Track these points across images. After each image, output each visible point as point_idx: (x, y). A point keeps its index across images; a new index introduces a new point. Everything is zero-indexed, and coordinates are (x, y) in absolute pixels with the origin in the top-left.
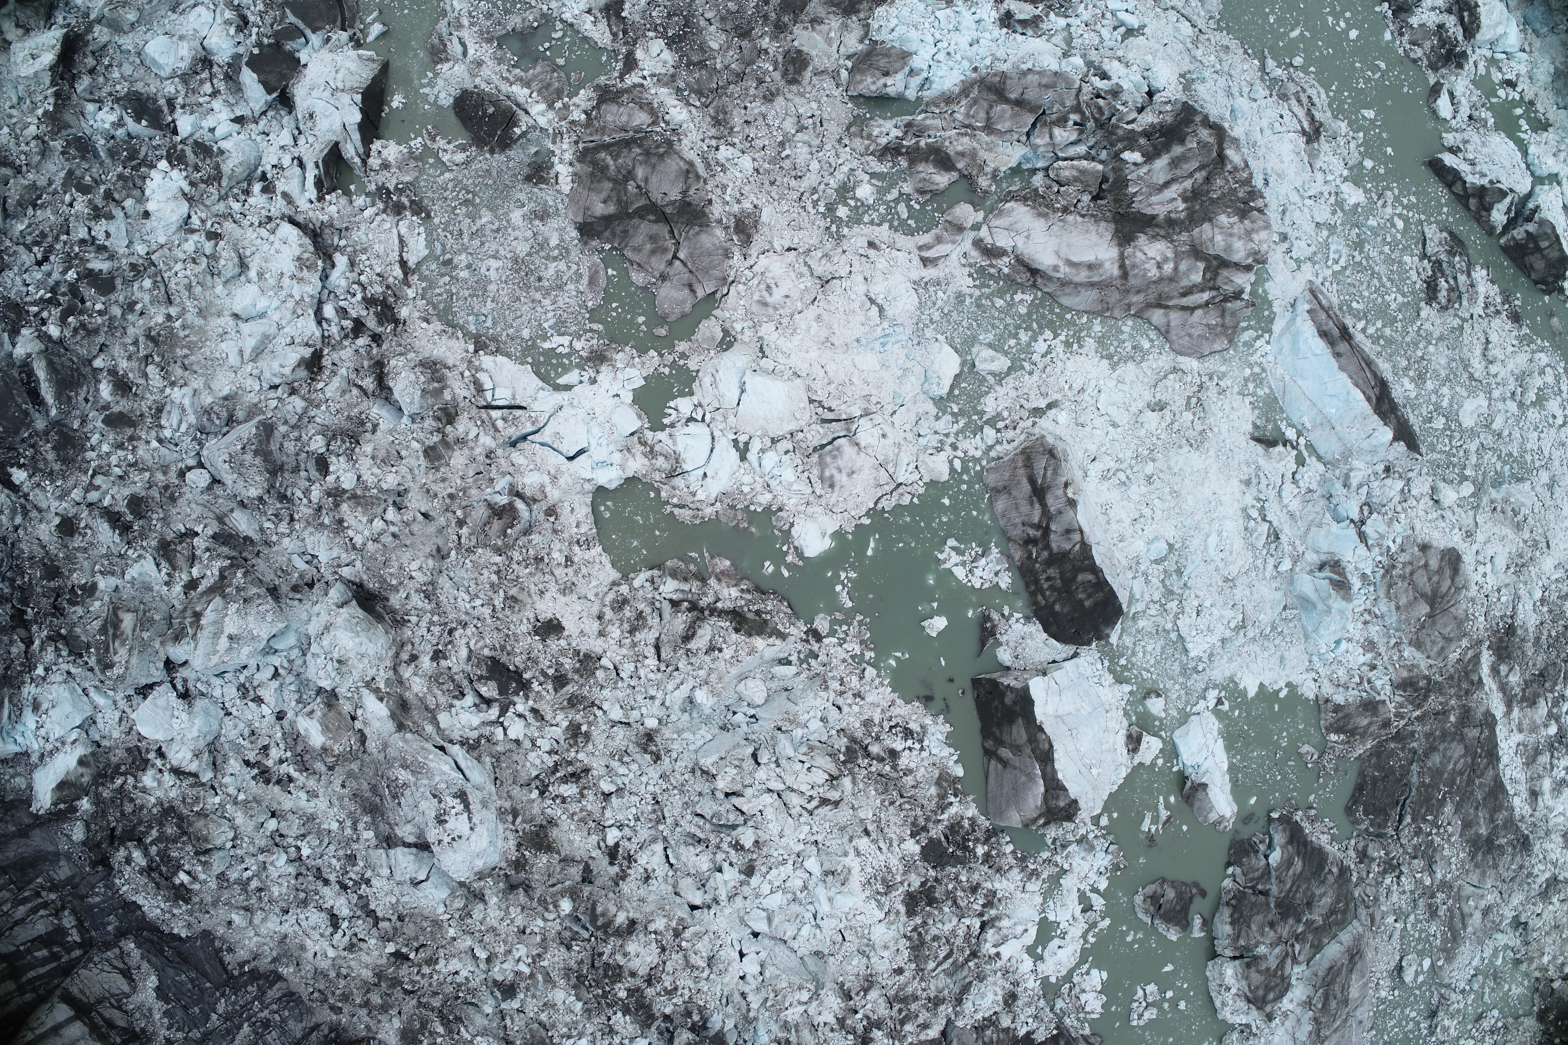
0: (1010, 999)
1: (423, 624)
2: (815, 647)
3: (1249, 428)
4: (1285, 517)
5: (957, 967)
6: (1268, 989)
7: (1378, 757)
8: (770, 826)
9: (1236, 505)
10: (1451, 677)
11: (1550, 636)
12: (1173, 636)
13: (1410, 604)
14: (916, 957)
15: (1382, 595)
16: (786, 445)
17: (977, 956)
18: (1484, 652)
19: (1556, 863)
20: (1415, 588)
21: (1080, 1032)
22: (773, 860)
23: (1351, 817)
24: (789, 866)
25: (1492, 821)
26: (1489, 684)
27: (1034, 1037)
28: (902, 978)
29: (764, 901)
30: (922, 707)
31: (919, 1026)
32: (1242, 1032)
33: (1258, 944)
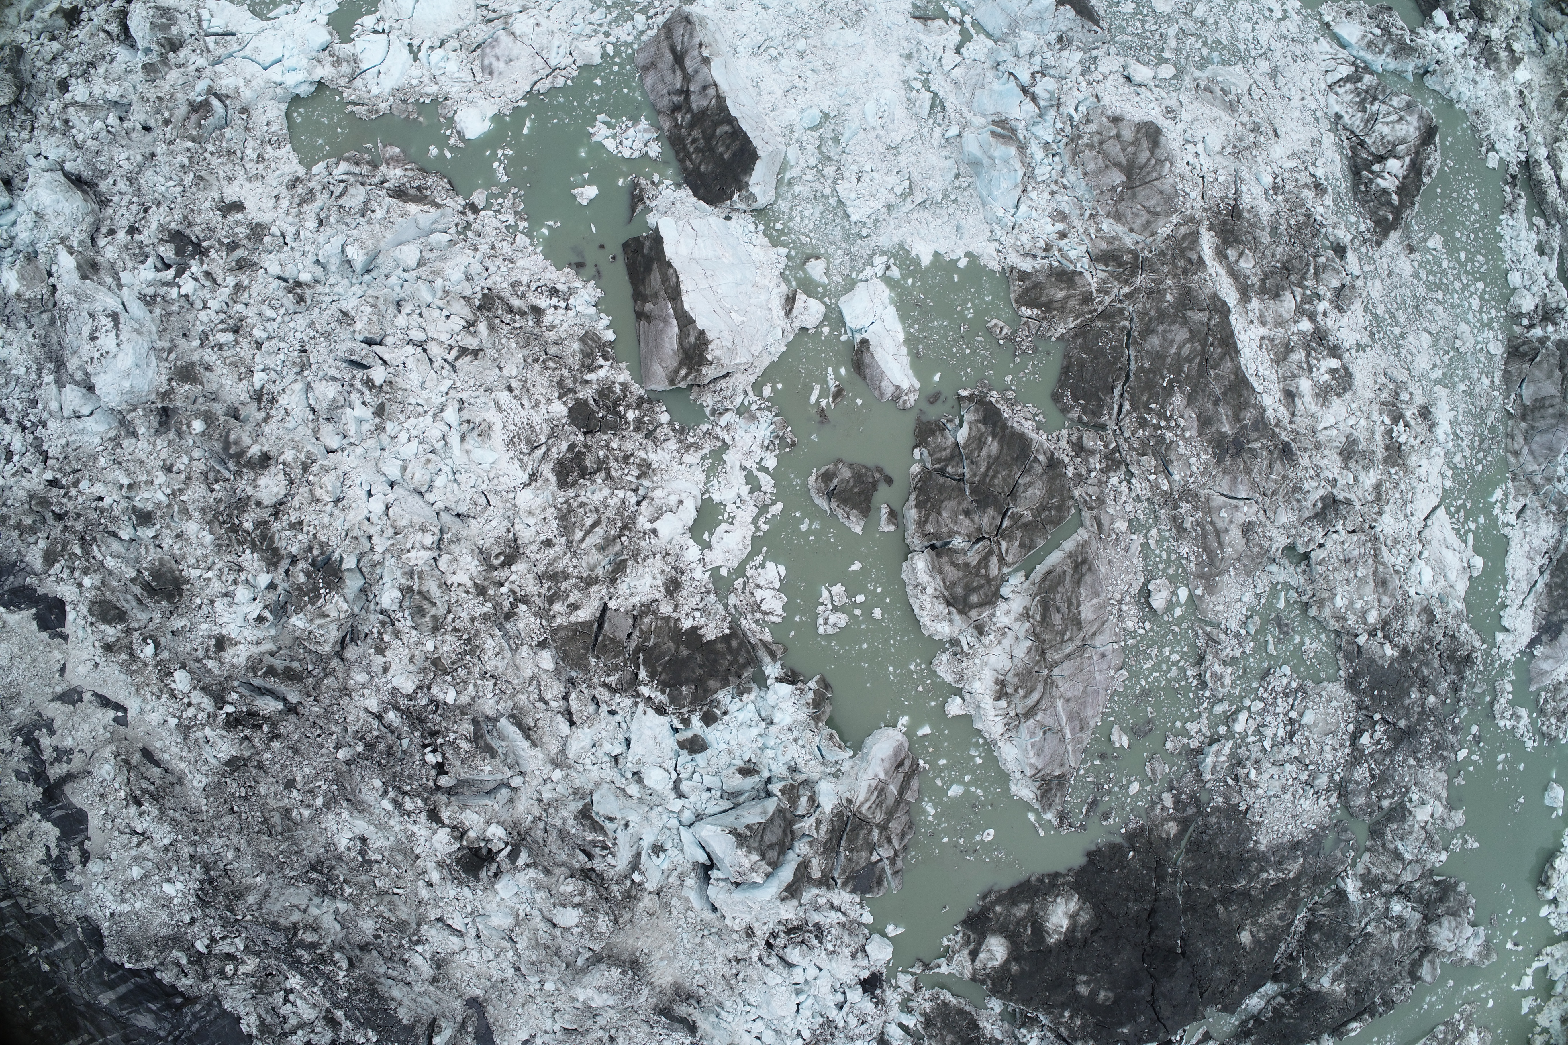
0: (673, 587)
1: (124, 203)
2: (471, 217)
3: (909, 7)
4: (949, 87)
5: (609, 541)
6: (969, 589)
7: (1085, 338)
8: (412, 376)
9: (896, 77)
10: (1163, 253)
11: (1289, 226)
12: (833, 201)
13: (1099, 172)
14: (565, 527)
15: (1067, 162)
16: (453, 43)
17: (630, 529)
18: (1203, 230)
19: (1334, 483)
20: (1106, 156)
21: (759, 636)
22: (411, 408)
23: (1060, 405)
24: (429, 418)
25: (1237, 419)
26: (1214, 266)
27: (702, 632)
28: (551, 553)
29: (401, 450)
30: (573, 273)
31: (569, 606)
32: (955, 654)
33: (952, 534)
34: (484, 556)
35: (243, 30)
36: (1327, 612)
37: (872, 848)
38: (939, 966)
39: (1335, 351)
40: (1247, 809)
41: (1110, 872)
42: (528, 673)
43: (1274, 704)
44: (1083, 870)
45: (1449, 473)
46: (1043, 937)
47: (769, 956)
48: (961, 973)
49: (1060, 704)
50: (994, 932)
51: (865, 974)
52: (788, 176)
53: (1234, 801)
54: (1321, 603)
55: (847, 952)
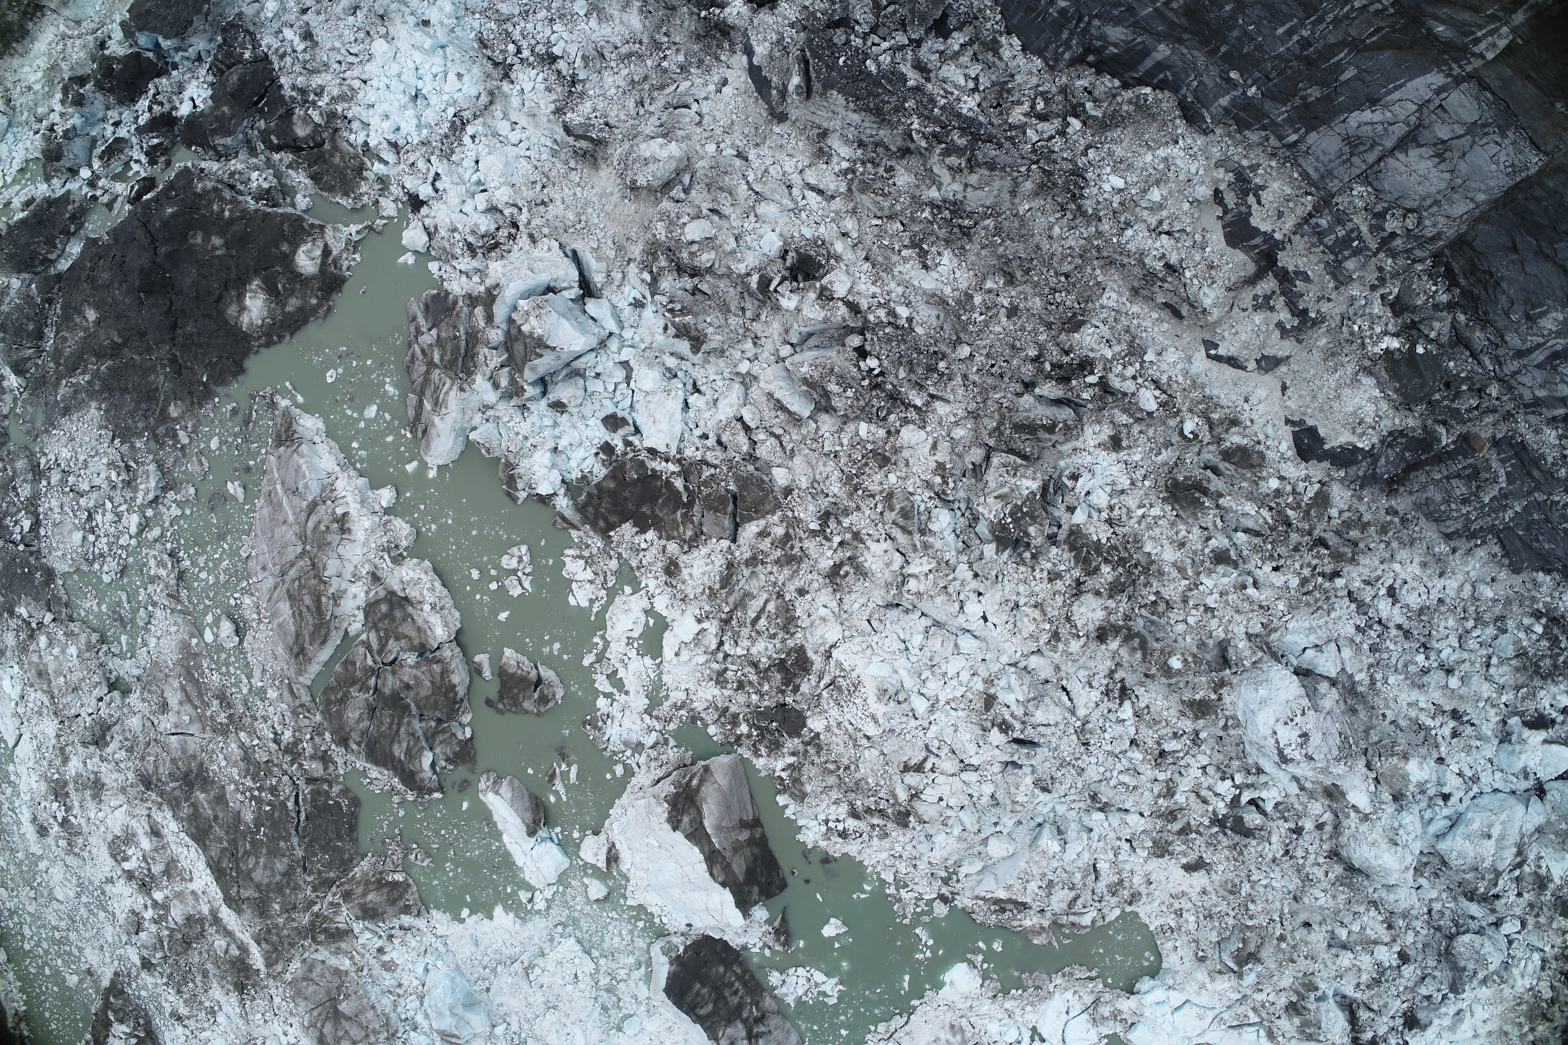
0: (672, 569)
1: (1312, 857)
2: (945, 890)
5: (741, 604)
6: (390, 616)
7: (342, 860)
8: (968, 736)
10: (292, 945)
11: (193, 981)
12: (595, 953)
13: (361, 1011)
14: (788, 610)
15: (393, 1015)
17: (721, 620)
18: (263, 969)
19: (103, 759)
20: (360, 1025)
21: (581, 533)
22: (962, 706)
23: (351, 795)
24: (942, 699)
25: (194, 805)
26: (246, 938)
27: (635, 529)
28: (797, 583)
29: (964, 663)
30: (831, 853)
31: (769, 534)
32: (397, 547)
33: (417, 665)
34: (861, 572)
35: (1220, 1034)
36: (83, 638)
37: (440, 342)
38: (358, 232)
39: (130, 875)
40: (113, 440)
41: (220, 358)
42: (798, 460)
43: (110, 545)
44: (246, 354)
45: (13, 778)
46: (265, 283)
47: (512, 215)
48: (335, 229)
49: (291, 518)
50: (313, 277)
51: (424, 210)
52: (643, 970)
53: (126, 447)
54: (89, 647)
55: (443, 232)
